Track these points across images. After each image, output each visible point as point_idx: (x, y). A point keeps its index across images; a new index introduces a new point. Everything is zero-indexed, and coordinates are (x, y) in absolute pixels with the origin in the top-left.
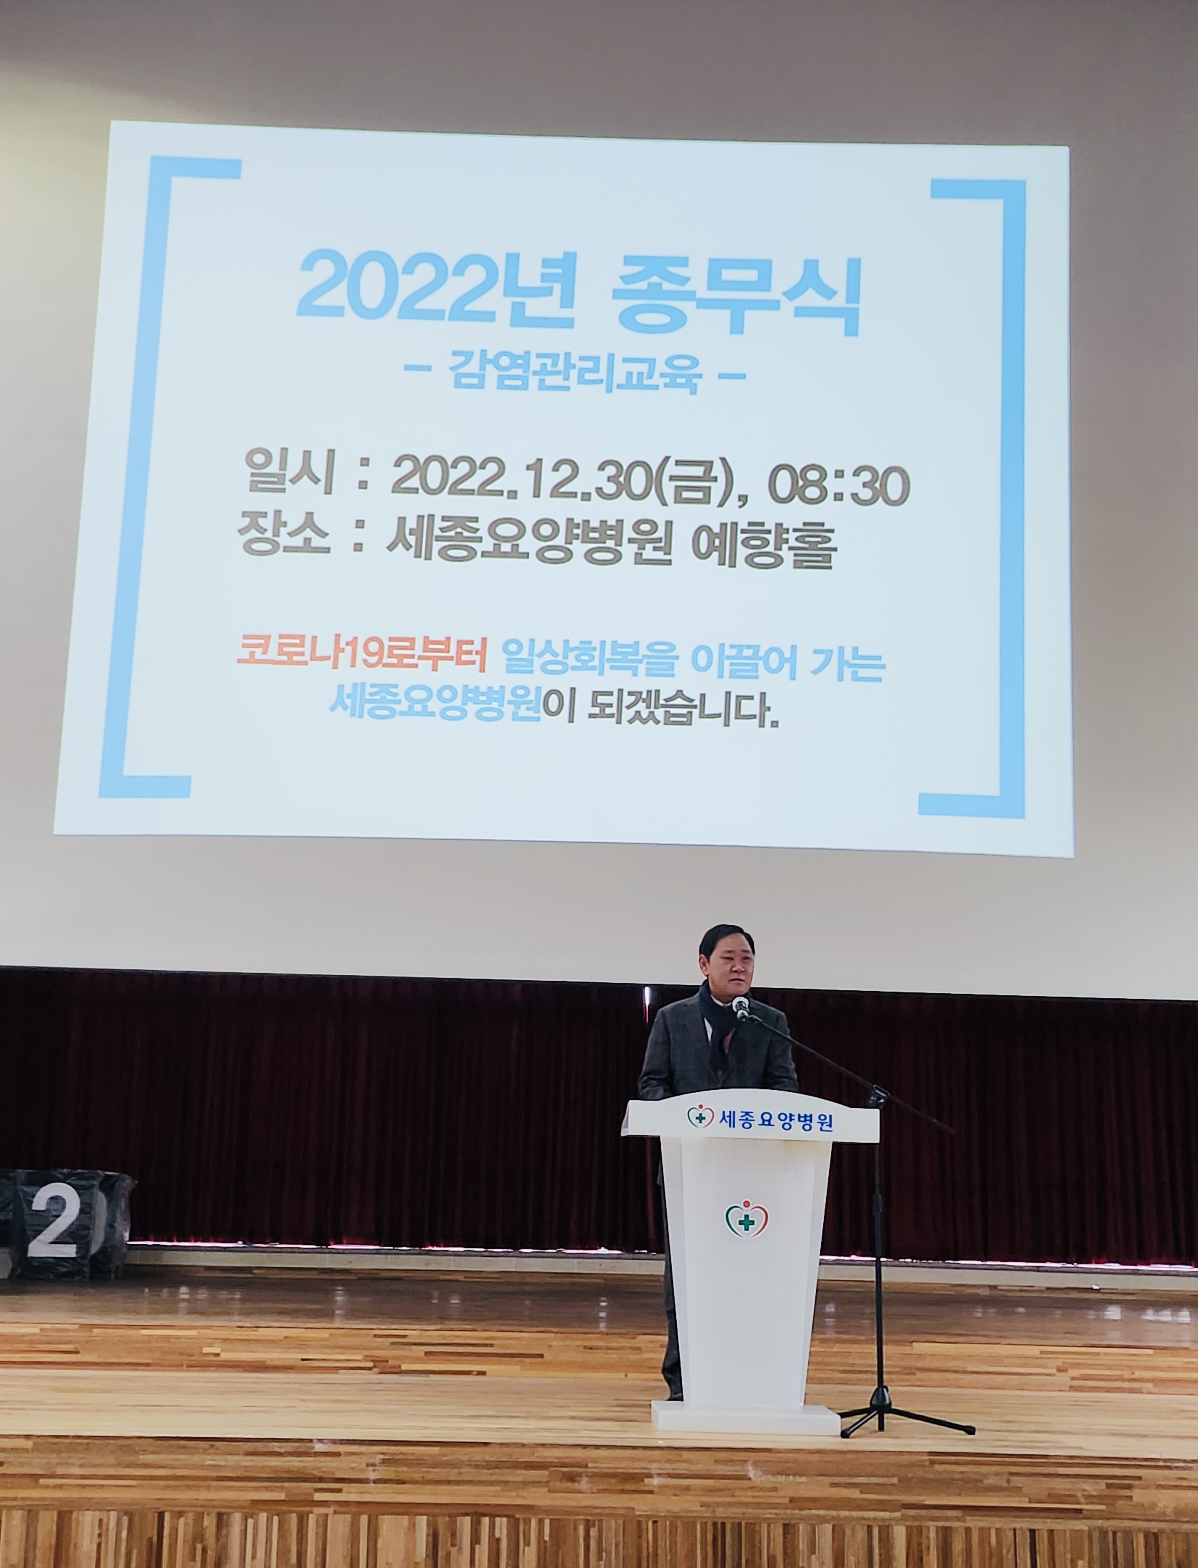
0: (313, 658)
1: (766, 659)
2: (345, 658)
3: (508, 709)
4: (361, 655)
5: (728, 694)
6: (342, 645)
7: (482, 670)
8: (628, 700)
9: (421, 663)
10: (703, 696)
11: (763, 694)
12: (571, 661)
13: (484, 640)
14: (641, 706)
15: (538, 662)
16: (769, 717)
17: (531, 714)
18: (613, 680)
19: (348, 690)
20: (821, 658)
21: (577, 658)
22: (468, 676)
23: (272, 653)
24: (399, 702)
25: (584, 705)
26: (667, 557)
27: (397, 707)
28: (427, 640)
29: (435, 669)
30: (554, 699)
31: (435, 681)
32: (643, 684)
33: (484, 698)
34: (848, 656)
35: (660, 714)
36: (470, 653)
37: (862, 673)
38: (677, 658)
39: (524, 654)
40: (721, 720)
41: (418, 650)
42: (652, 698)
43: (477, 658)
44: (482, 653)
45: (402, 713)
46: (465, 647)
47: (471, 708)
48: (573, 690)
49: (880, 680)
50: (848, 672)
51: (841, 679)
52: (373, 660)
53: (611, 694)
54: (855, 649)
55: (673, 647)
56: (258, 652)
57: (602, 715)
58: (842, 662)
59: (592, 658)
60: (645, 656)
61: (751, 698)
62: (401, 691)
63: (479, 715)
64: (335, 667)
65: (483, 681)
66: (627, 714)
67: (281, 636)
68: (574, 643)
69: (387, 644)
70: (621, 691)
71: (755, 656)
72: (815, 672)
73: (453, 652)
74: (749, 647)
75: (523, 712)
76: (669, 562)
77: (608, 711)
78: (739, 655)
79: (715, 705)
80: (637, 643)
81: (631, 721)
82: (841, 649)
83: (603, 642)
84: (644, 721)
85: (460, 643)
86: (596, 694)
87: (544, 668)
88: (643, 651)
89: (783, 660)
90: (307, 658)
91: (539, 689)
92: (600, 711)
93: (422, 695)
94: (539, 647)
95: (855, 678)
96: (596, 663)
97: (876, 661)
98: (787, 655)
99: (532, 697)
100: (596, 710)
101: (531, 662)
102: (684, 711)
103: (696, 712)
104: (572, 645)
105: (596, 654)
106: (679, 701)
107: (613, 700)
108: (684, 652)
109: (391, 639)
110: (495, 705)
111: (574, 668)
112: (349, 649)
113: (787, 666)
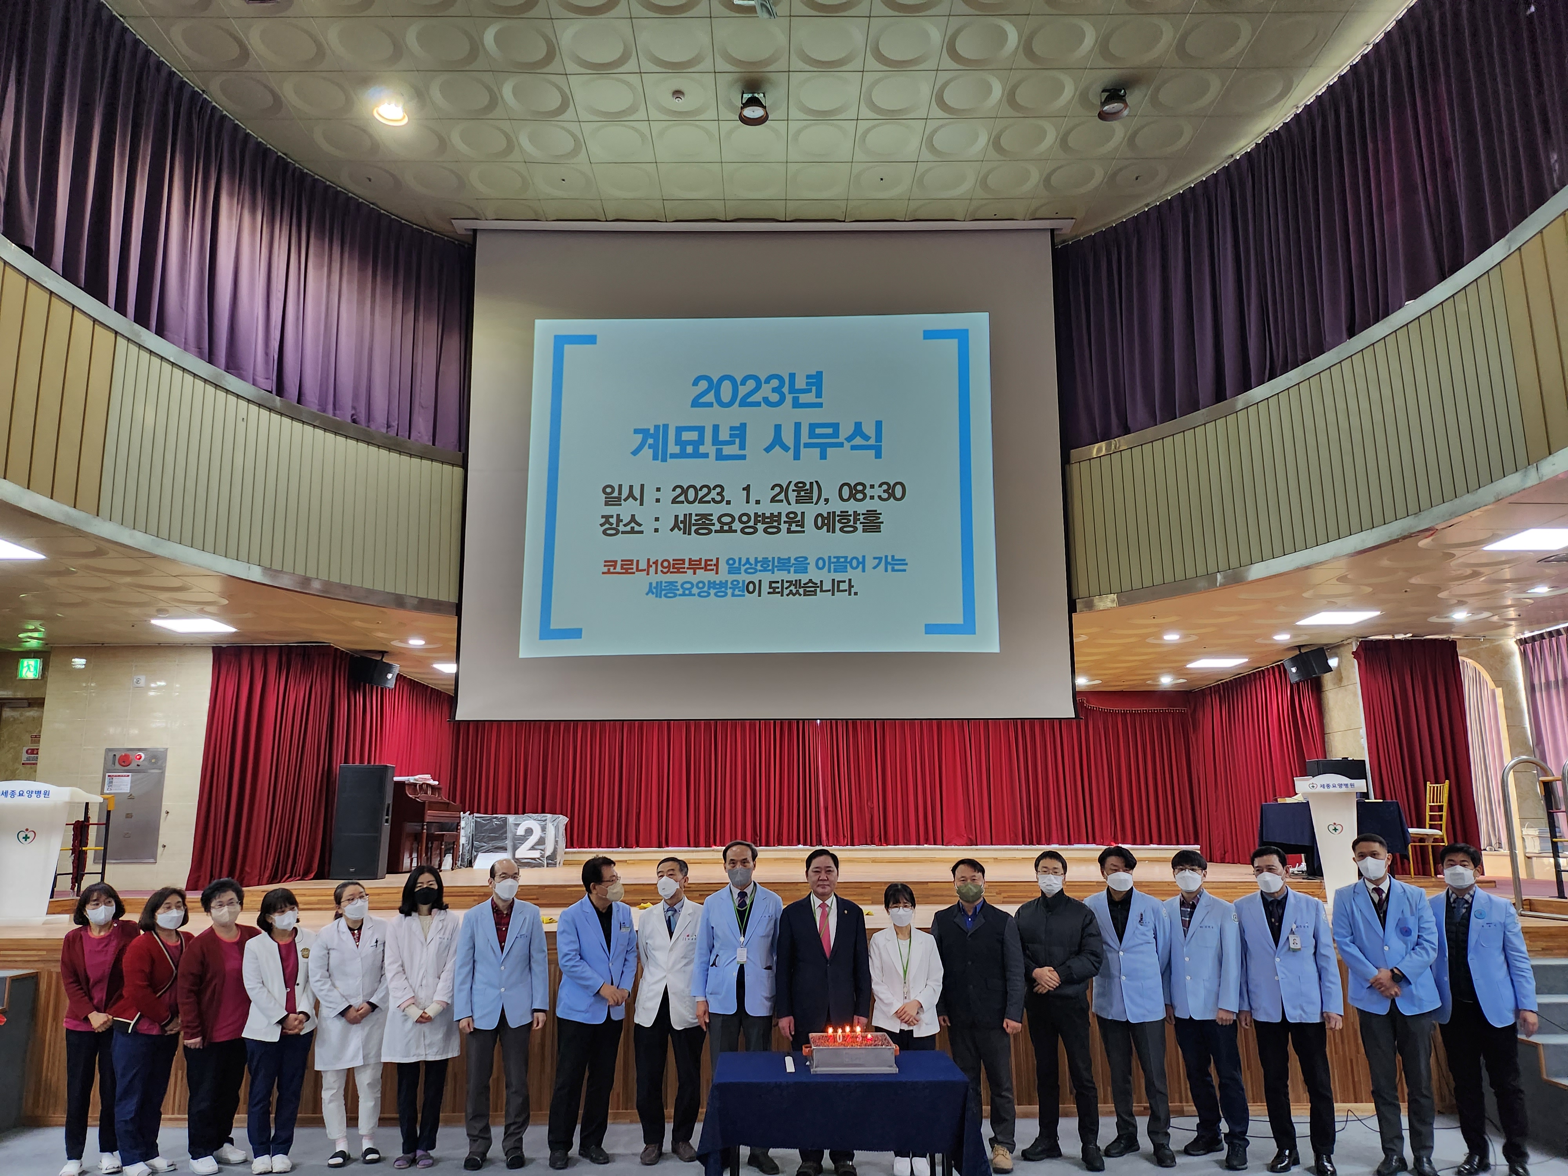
0: (638, 570)
1: (851, 563)
2: (652, 570)
3: (729, 591)
5: (833, 580)
6: (651, 563)
7: (717, 573)
8: (786, 585)
9: (688, 571)
10: (821, 582)
11: (850, 580)
12: (759, 567)
13: (718, 559)
14: (792, 588)
15: (743, 568)
16: (853, 590)
17: (740, 593)
18: (779, 576)
19: (654, 585)
20: (877, 561)
21: (762, 566)
22: (709, 576)
23: (618, 569)
24: (678, 590)
25: (765, 588)
27: (678, 592)
28: (690, 562)
29: (695, 573)
30: (751, 586)
31: (694, 579)
32: (793, 577)
33: (718, 586)
34: (890, 561)
35: (801, 591)
36: (711, 565)
37: (896, 567)
38: (809, 564)
39: (737, 565)
40: (831, 593)
41: (687, 565)
42: (797, 583)
43: (715, 568)
44: (717, 565)
45: (680, 595)
46: (709, 563)
47: (712, 591)
48: (760, 581)
49: (905, 570)
50: (889, 567)
51: (886, 570)
52: (665, 570)
53: (778, 582)
54: (893, 557)
55: (806, 559)
56: (612, 570)
58: (887, 563)
59: (769, 566)
60: (793, 564)
61: (844, 582)
62: (679, 585)
63: (716, 594)
64: (648, 574)
65: (717, 579)
66: (786, 592)
67: (622, 561)
69: (672, 562)
70: (783, 581)
71: (846, 561)
72: (874, 568)
73: (703, 565)
74: (842, 557)
75: (737, 592)
77: (777, 590)
78: (838, 562)
79: (827, 586)
80: (789, 558)
81: (788, 595)
82: (886, 557)
83: (773, 558)
84: (794, 595)
85: (706, 561)
86: (771, 583)
87: (746, 571)
88: (793, 561)
89: (858, 563)
90: (634, 570)
91: (744, 581)
92: (773, 591)
93: (688, 586)
94: (743, 561)
95: (893, 570)
96: (770, 568)
97: (903, 562)
98: (861, 560)
99: (741, 585)
100: (771, 590)
101: (740, 569)
102: (813, 589)
103: (818, 589)
104: (759, 560)
105: (770, 564)
106: (810, 585)
107: (779, 585)
110: (723, 589)
111: (760, 571)
112: (654, 566)
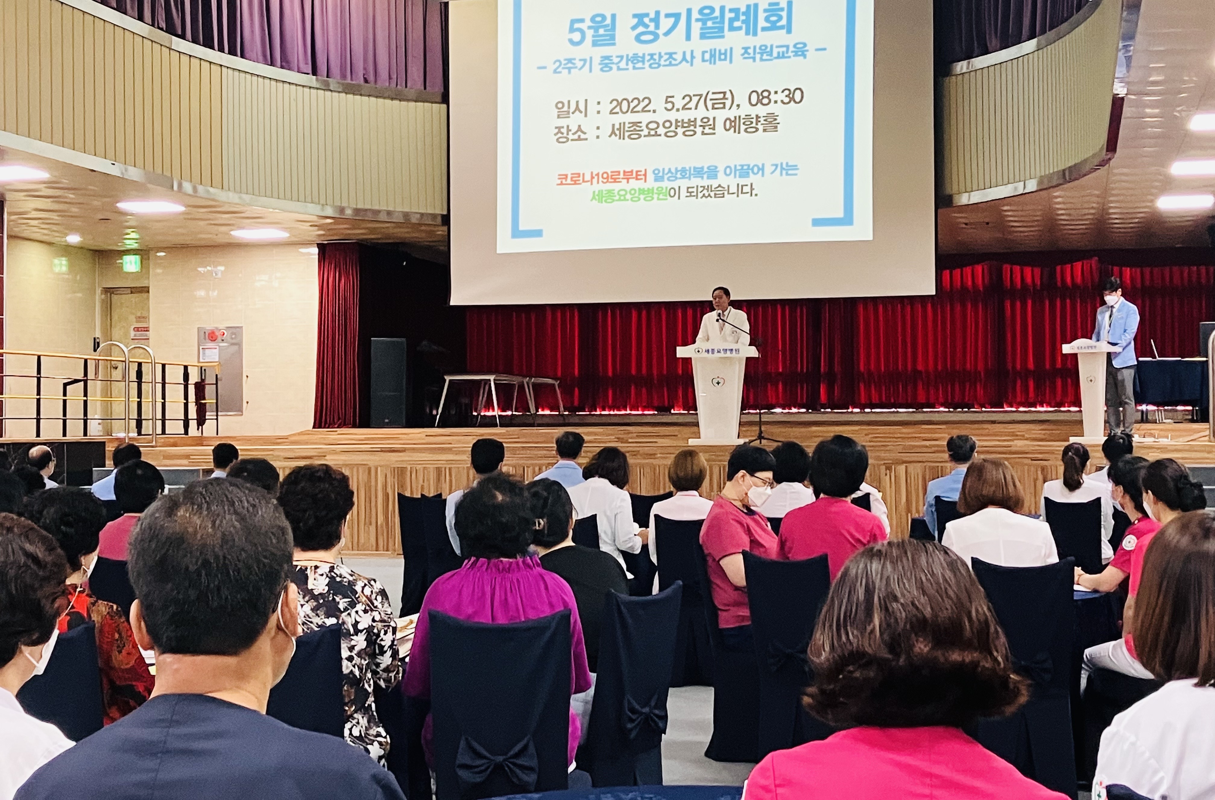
0: (584, 181)
1: (752, 169)
2: (595, 180)
3: (655, 196)
4: (601, 179)
5: (738, 185)
6: (594, 175)
7: (645, 181)
8: (700, 189)
9: (623, 180)
10: (728, 186)
11: (752, 184)
12: (679, 176)
13: (646, 170)
14: (705, 192)
15: (666, 177)
16: (754, 192)
17: (664, 197)
18: (696, 182)
19: (597, 193)
20: (774, 167)
21: (681, 174)
22: (640, 184)
23: (569, 181)
24: (615, 196)
25: (684, 193)
26: (713, 132)
27: (615, 198)
28: (624, 172)
29: (628, 182)
30: (672, 191)
31: (628, 187)
32: (706, 182)
33: (646, 192)
34: (784, 166)
35: (712, 194)
36: (640, 175)
37: (790, 172)
38: (718, 171)
39: (661, 174)
40: (736, 195)
41: (622, 176)
42: (709, 188)
43: (643, 177)
44: (645, 175)
45: (617, 200)
46: (639, 173)
48: (679, 187)
49: (796, 175)
50: (784, 172)
51: (781, 174)
52: (605, 181)
53: (693, 187)
54: (787, 163)
55: (716, 167)
56: (564, 182)
57: (691, 196)
58: (782, 169)
60: (706, 172)
61: (747, 185)
62: (616, 192)
63: (645, 199)
64: (592, 184)
65: (646, 186)
66: (700, 195)
67: (572, 174)
68: (679, 168)
69: (610, 174)
70: (697, 186)
71: (748, 169)
72: (771, 174)
73: (634, 175)
74: (746, 165)
75: (661, 197)
76: (714, 134)
77: (693, 194)
78: (742, 169)
79: (733, 189)
80: (703, 166)
81: (702, 197)
82: (782, 164)
83: (690, 168)
84: (707, 197)
85: (637, 172)
86: (688, 188)
87: (668, 179)
88: (706, 170)
89: (759, 169)
90: (581, 181)
91: (666, 188)
92: (690, 194)
93: (623, 193)
94: (666, 171)
95: (787, 174)
96: (687, 175)
97: (795, 167)
98: (761, 167)
99: (664, 191)
100: (689, 194)
101: (663, 177)
102: (721, 192)
103: (726, 193)
105: (688, 172)
106: (720, 189)
107: (695, 190)
108: (721, 169)
109: (612, 172)
110: (651, 195)
111: (680, 178)
112: (596, 177)
113: (761, 172)
